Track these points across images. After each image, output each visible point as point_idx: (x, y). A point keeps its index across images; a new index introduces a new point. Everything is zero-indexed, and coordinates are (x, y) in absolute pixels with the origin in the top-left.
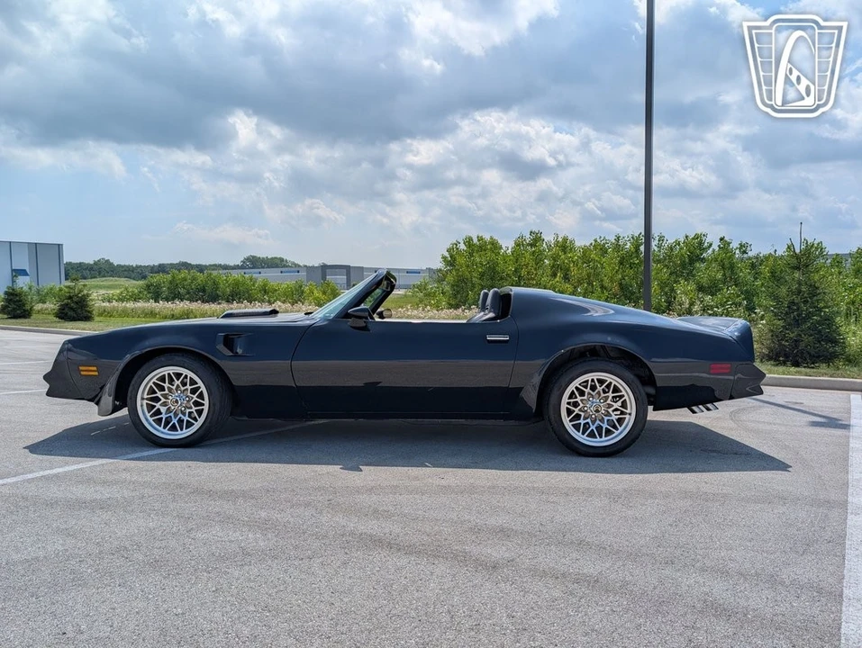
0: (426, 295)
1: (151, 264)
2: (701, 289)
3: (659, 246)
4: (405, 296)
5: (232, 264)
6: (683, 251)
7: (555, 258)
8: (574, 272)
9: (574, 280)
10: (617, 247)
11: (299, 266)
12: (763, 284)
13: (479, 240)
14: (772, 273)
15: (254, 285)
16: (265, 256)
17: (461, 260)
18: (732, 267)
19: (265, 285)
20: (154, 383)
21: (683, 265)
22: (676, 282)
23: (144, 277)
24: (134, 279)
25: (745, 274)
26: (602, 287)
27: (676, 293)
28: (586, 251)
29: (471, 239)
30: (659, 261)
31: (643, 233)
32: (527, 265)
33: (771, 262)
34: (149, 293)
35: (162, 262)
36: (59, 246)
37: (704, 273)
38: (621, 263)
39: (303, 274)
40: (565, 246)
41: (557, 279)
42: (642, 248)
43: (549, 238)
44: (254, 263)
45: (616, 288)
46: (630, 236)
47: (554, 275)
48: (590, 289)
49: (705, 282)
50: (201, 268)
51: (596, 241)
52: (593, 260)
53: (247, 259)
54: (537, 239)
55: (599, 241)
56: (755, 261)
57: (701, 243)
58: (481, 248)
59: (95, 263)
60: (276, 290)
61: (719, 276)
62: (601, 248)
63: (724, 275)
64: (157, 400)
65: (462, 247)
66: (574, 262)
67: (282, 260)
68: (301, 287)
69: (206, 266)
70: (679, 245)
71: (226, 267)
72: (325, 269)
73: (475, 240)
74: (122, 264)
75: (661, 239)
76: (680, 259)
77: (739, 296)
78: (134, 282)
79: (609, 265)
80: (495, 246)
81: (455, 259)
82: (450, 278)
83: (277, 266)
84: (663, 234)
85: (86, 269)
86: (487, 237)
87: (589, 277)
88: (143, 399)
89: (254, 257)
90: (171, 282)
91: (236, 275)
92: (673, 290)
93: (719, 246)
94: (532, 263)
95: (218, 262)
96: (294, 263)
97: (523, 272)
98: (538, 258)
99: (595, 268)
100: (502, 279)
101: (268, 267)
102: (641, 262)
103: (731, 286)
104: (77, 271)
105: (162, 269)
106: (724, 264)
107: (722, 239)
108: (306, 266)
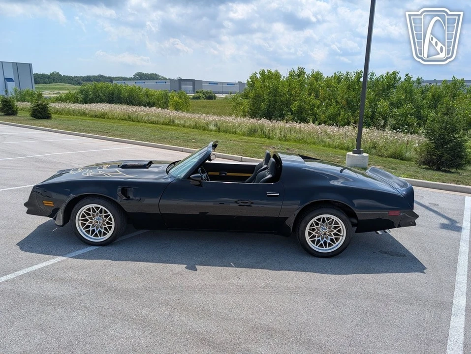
0: (237, 104)
1: (83, 76)
2: (392, 104)
3: (371, 79)
4: (226, 98)
5: (128, 77)
6: (384, 82)
7: (311, 84)
8: (321, 92)
9: (321, 98)
10: (347, 79)
11: (166, 79)
12: (427, 103)
13: (268, 73)
14: (433, 96)
15: (141, 92)
16: (147, 73)
17: (258, 84)
18: (411, 91)
19: (147, 92)
20: (84, 212)
21: (383, 90)
22: (378, 100)
23: (79, 84)
24: (73, 85)
25: (418, 96)
26: (337, 102)
27: (377, 106)
28: (328, 81)
29: (264, 72)
30: (370, 88)
31: (363, 71)
32: (295, 88)
33: (433, 90)
34: (82, 95)
35: (89, 75)
36: (30, 65)
37: (395, 95)
38: (348, 88)
39: (168, 84)
40: (317, 77)
41: (312, 97)
42: (362, 80)
43: (308, 72)
44: (141, 77)
45: (344, 103)
46: (355, 72)
47: (310, 94)
48: (329, 103)
49: (394, 100)
50: (111, 79)
51: (335, 74)
52: (332, 86)
53: (137, 74)
54: (301, 73)
55: (337, 74)
56: (424, 89)
57: (395, 77)
58: (269, 77)
59: (51, 74)
60: (153, 95)
61: (403, 97)
62: (338, 79)
63: (406, 97)
64: (87, 220)
65: (258, 76)
66: (322, 87)
67: (156, 75)
68: (167, 94)
69: (113, 78)
70: (383, 78)
71: (125, 79)
72: (180, 81)
73: (266, 72)
74: (66, 75)
75: (373, 74)
76: (382, 87)
77: (413, 109)
78: (74, 86)
79: (341, 89)
80: (277, 76)
81: (254, 83)
82: (251, 95)
83: (154, 79)
84: (374, 72)
85: (46, 78)
86: (273, 71)
87: (329, 96)
88: (79, 220)
89: (141, 73)
90: (94, 89)
91: (131, 84)
92: (376, 105)
93: (405, 79)
94: (298, 87)
95: (120, 76)
96: (163, 77)
97: (293, 92)
98: (302, 84)
99: (333, 91)
100: (280, 96)
101: (149, 79)
102: (360, 88)
103: (409, 103)
104: (41, 79)
105: (88, 79)
106: (406, 90)
107: (407, 75)
108: (170, 79)
